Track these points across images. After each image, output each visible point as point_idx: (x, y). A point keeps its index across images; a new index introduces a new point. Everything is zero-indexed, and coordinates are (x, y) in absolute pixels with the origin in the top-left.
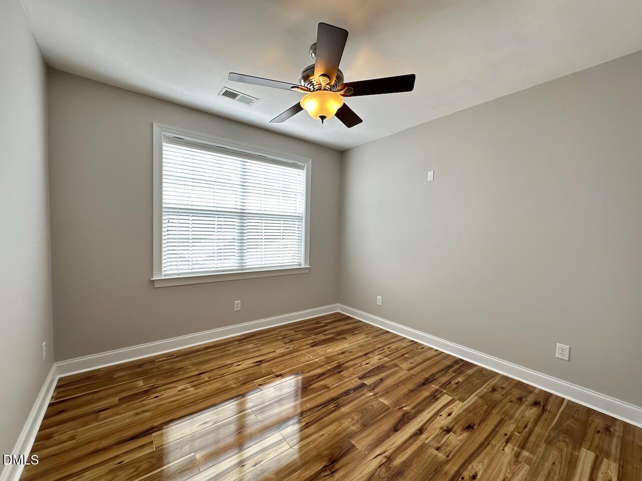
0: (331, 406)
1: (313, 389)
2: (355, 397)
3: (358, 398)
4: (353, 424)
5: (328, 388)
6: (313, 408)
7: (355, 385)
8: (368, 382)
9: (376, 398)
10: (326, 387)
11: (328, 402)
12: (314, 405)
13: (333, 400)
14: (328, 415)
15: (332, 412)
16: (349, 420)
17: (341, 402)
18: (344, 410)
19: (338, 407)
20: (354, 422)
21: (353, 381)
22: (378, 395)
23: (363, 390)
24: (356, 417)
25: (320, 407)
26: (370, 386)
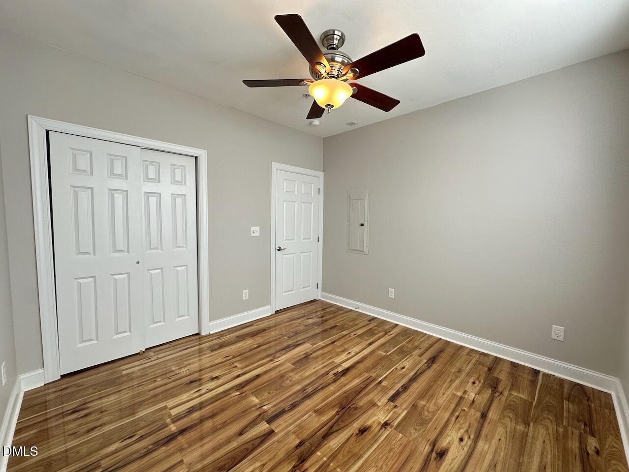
0: (310, 390)
1: (333, 407)
2: (285, 402)
3: (282, 401)
4: (291, 376)
5: (315, 411)
6: (326, 386)
7: (281, 419)
8: (263, 427)
9: (262, 403)
10: (319, 412)
11: (314, 393)
12: (327, 388)
13: (309, 396)
14: (312, 382)
15: (309, 384)
16: (294, 379)
17: (300, 395)
18: (298, 387)
19: (304, 389)
20: (290, 378)
21: (284, 425)
22: (258, 406)
23: (273, 412)
24: (288, 382)
25: (320, 388)
26: (263, 419)
